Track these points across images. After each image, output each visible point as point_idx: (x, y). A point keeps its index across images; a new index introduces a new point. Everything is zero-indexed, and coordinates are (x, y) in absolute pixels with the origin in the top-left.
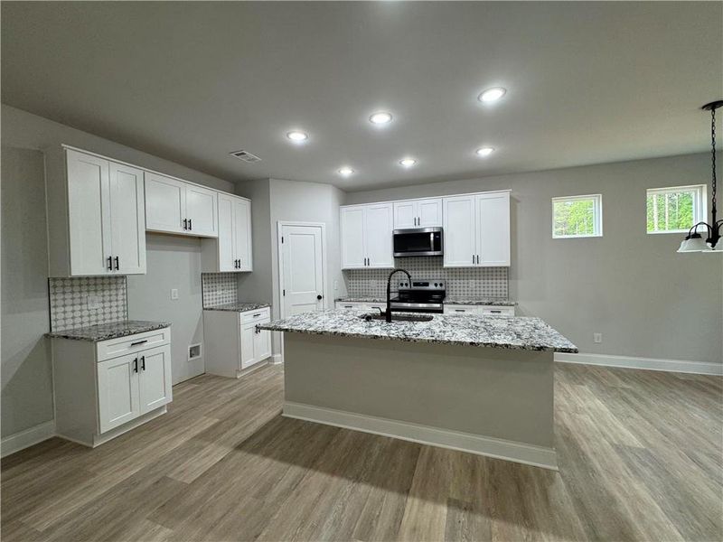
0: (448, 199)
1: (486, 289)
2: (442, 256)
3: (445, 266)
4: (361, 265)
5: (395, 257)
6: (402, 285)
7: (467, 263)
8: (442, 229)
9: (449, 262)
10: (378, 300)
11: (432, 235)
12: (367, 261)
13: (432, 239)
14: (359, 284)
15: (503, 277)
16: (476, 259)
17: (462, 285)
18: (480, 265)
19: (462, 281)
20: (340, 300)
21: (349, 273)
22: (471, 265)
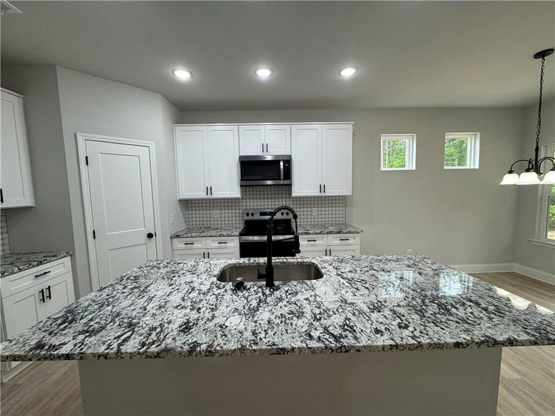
0: (296, 127)
1: (327, 216)
2: (290, 185)
3: (293, 195)
4: (201, 194)
5: (241, 186)
6: (248, 214)
7: (314, 192)
8: (290, 156)
9: (297, 191)
10: (225, 234)
11: (282, 164)
12: (209, 190)
13: (282, 167)
14: (199, 216)
15: (341, 205)
16: (322, 188)
17: (306, 213)
18: (325, 195)
19: (306, 209)
20: (178, 236)
21: (186, 204)
22: (318, 194)
